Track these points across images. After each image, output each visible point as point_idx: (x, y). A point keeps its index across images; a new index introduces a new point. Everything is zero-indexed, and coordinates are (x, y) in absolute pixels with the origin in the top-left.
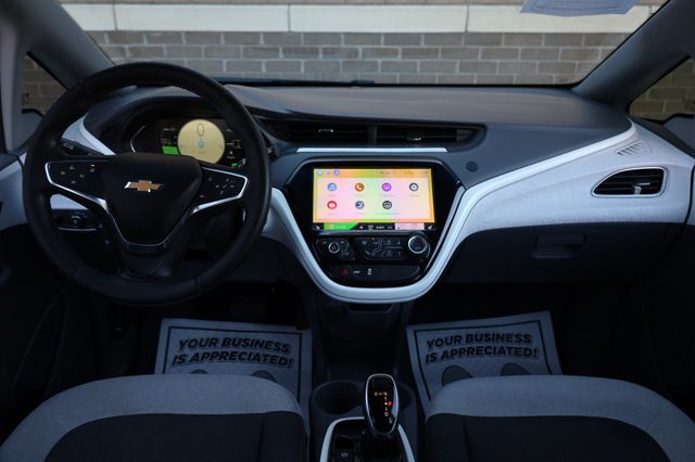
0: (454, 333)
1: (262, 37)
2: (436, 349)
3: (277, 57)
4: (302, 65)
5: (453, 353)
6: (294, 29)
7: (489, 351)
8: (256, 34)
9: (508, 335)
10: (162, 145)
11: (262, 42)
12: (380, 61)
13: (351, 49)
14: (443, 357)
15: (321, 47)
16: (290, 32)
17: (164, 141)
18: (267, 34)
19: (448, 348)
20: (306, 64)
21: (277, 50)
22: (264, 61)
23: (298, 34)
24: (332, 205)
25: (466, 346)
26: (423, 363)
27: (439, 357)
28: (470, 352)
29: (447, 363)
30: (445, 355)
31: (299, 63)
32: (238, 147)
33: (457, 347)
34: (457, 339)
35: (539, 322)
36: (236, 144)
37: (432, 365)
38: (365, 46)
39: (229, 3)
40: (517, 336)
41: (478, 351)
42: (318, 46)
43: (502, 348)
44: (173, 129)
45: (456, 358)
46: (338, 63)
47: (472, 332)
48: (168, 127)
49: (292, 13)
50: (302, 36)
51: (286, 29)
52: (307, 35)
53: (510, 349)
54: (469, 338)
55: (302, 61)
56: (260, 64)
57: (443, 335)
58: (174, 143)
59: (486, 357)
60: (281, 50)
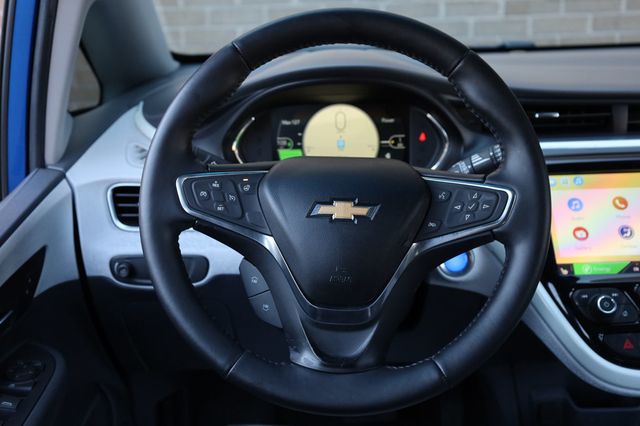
10: (278, 147)
17: (281, 141)
24: (580, 234)
32: (400, 146)
36: (396, 140)
44: (296, 122)
48: (289, 119)
58: (298, 143)
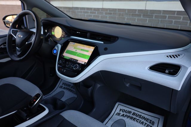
0: (130, 110)
1: (137, 11)
2: (121, 112)
3: (141, 17)
4: (148, 20)
5: (126, 116)
6: (147, 9)
7: (138, 121)
8: (136, 10)
9: (148, 119)
11: (137, 13)
12: (174, 20)
13: (164, 16)
14: (122, 115)
15: (154, 15)
16: (146, 10)
17: (52, 31)
18: (139, 10)
19: (125, 114)
20: (149, 20)
21: (141, 15)
22: (137, 18)
23: (148, 10)
25: (131, 116)
26: (115, 114)
27: (121, 115)
28: (131, 118)
29: (122, 118)
30: (123, 115)
31: (147, 19)
33: (128, 115)
34: (130, 112)
35: (159, 119)
37: (117, 116)
38: (169, 15)
39: (130, 1)
40: (150, 121)
41: (134, 119)
42: (153, 14)
43: (143, 122)
44: (54, 28)
45: (126, 118)
46: (159, 20)
47: (136, 112)
49: (147, 4)
50: (149, 11)
51: (144, 9)
52: (151, 11)
53: (146, 124)
54: (134, 114)
55: (148, 19)
56: (135, 19)
57: (126, 109)
59: (136, 122)
60: (142, 15)
